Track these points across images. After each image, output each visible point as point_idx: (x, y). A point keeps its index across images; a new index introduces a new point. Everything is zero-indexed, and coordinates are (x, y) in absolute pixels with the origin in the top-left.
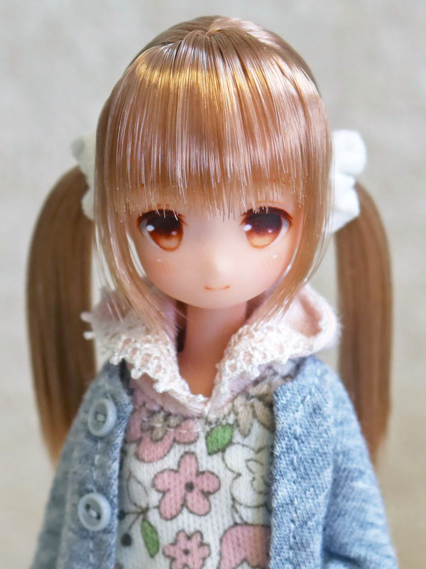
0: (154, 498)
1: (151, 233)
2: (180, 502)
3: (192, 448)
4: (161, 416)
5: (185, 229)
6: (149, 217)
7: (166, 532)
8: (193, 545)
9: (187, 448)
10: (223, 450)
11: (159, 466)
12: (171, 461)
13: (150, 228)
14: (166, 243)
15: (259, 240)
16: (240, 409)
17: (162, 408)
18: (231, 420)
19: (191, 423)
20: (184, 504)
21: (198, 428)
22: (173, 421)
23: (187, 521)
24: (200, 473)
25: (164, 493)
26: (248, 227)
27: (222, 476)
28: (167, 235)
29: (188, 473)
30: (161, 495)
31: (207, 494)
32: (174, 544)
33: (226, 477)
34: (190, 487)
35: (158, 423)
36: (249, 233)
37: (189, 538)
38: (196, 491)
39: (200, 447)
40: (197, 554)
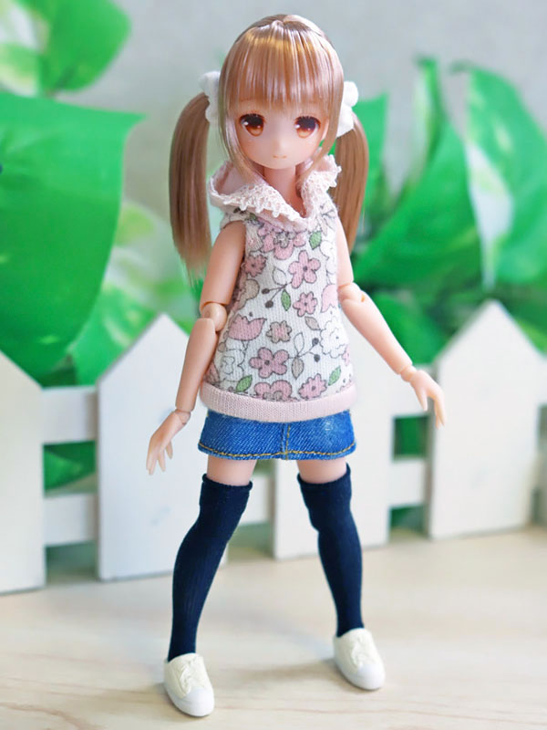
0: (289, 278)
1: (246, 126)
2: (301, 278)
3: (304, 248)
4: (284, 234)
5: (265, 125)
6: (245, 117)
7: (294, 295)
8: (308, 300)
9: (302, 249)
10: (319, 245)
11: (290, 261)
12: (295, 257)
13: (246, 123)
14: (254, 131)
15: (303, 133)
16: (321, 222)
17: (283, 230)
18: (318, 229)
19: (302, 235)
20: (303, 279)
21: (305, 237)
22: (291, 236)
23: (305, 288)
24: (310, 260)
25: (293, 274)
26: (298, 126)
27: (320, 259)
28: (255, 127)
29: (304, 262)
30: (292, 276)
31: (314, 271)
32: (299, 301)
33: (323, 260)
34: (305, 269)
35: (283, 238)
36: (298, 130)
37: (307, 296)
38: (309, 270)
39: (308, 247)
40: (311, 304)
